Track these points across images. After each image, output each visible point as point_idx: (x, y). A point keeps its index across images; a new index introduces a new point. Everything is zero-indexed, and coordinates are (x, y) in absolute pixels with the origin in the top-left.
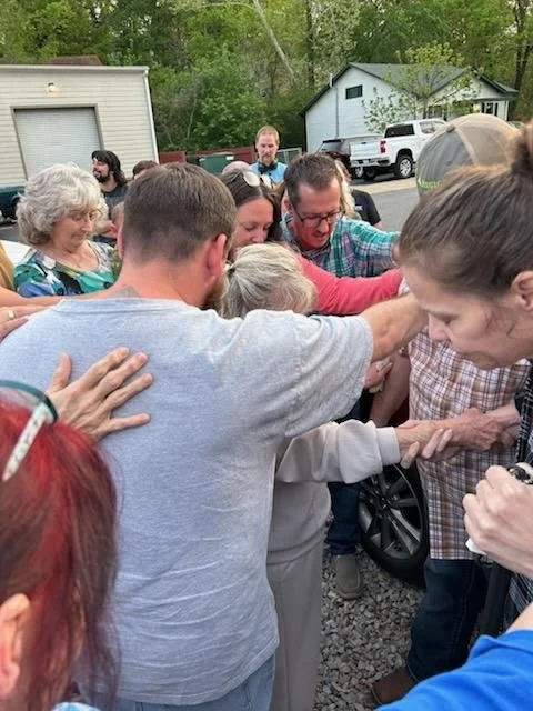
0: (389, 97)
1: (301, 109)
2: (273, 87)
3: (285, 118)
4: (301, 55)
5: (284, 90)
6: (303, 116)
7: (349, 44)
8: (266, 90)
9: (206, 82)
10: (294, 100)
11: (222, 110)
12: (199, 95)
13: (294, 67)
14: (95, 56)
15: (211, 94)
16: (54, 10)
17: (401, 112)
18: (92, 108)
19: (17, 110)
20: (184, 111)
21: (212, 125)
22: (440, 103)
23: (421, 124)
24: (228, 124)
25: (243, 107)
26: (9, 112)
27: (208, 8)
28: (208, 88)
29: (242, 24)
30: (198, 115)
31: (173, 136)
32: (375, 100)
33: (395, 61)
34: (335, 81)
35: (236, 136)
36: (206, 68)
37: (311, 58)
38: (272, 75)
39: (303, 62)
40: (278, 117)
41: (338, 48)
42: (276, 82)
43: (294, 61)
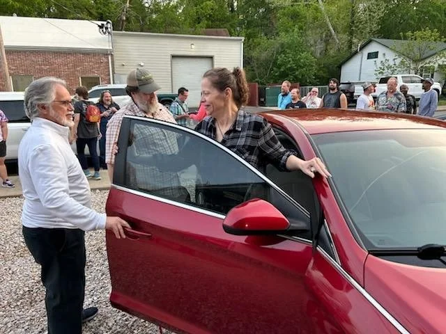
0: (394, 59)
1: (339, 63)
2: (326, 50)
3: (328, 68)
4: (345, 32)
5: (332, 52)
6: (340, 67)
7: (375, 27)
8: (322, 51)
9: (282, 45)
10: (335, 58)
11: (290, 61)
12: (277, 53)
13: (340, 39)
14: (226, 29)
15: (284, 52)
16: (207, 5)
17: (400, 69)
18: (211, 58)
19: (174, 57)
20: (267, 61)
21: (282, 70)
22: (427, 65)
23: (402, 77)
24: (292, 69)
25: (302, 60)
26: (170, 57)
27: (292, 6)
28: (283, 49)
29: (309, 14)
30: (275, 63)
31: (259, 74)
32: (384, 60)
33: (399, 38)
34: (362, 48)
35: (296, 77)
36: (284, 38)
37: (351, 34)
38: (327, 42)
39: (345, 37)
40: (324, 67)
41: (368, 29)
42: (328, 47)
43: (341, 36)
